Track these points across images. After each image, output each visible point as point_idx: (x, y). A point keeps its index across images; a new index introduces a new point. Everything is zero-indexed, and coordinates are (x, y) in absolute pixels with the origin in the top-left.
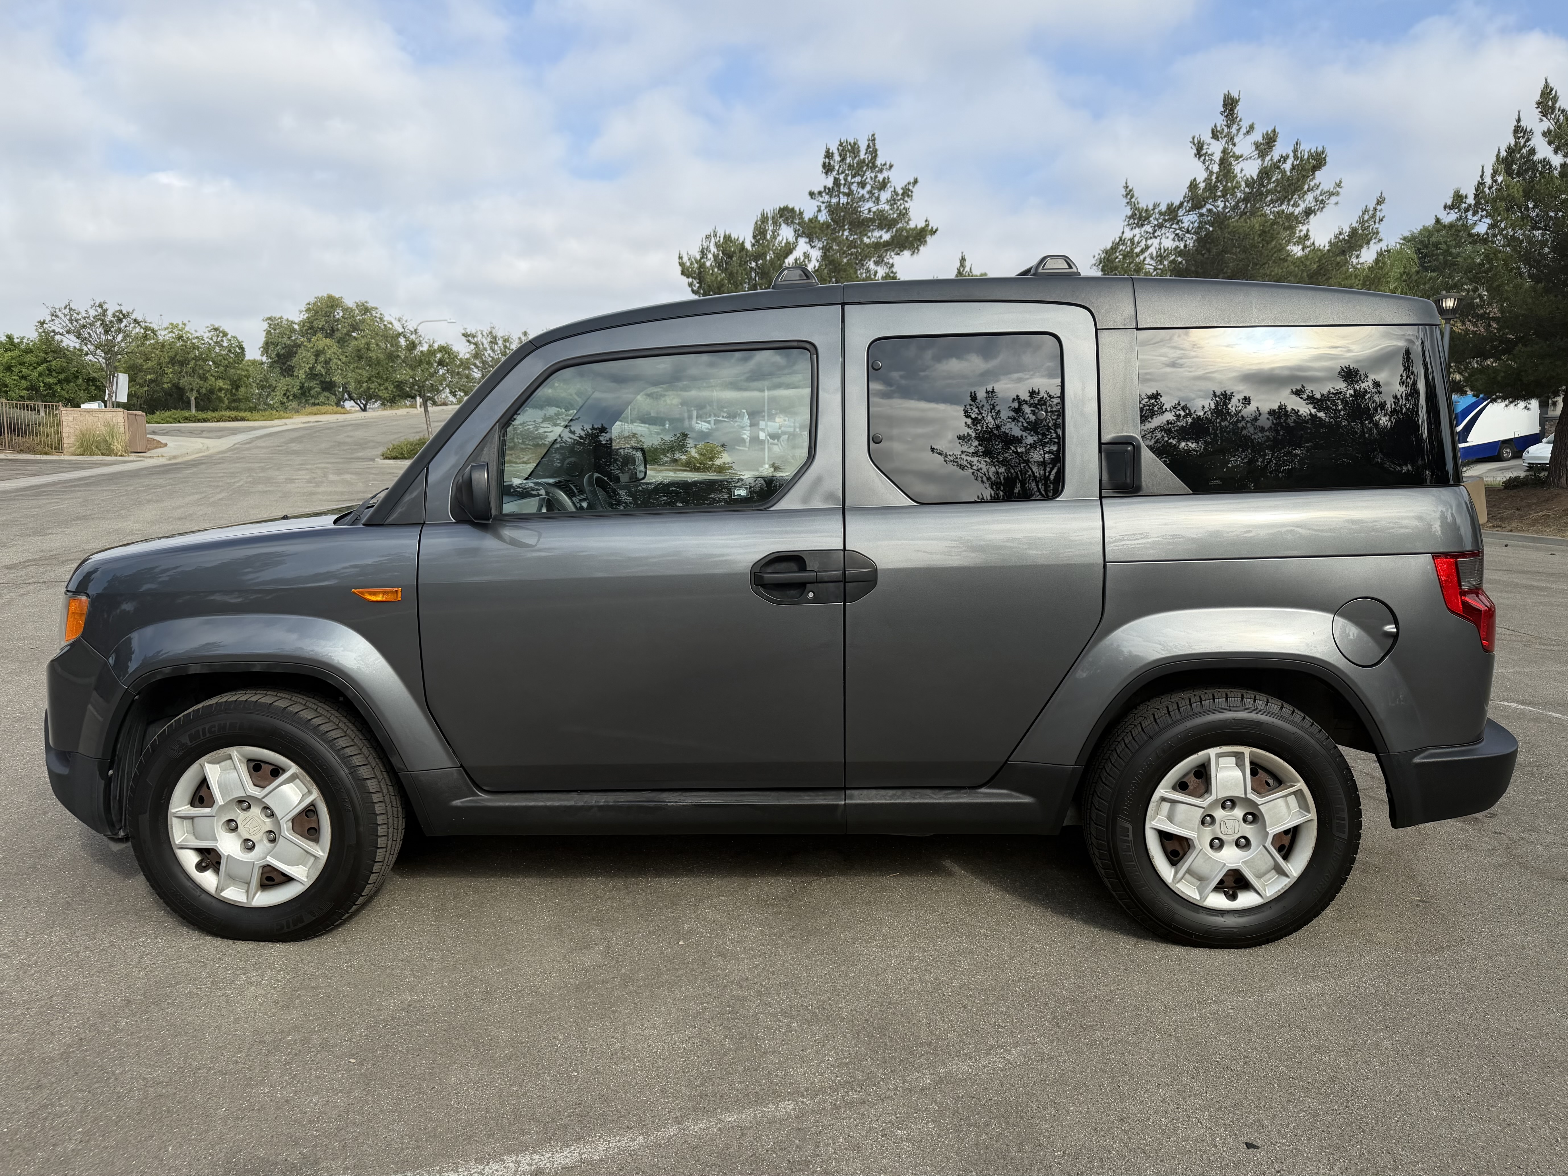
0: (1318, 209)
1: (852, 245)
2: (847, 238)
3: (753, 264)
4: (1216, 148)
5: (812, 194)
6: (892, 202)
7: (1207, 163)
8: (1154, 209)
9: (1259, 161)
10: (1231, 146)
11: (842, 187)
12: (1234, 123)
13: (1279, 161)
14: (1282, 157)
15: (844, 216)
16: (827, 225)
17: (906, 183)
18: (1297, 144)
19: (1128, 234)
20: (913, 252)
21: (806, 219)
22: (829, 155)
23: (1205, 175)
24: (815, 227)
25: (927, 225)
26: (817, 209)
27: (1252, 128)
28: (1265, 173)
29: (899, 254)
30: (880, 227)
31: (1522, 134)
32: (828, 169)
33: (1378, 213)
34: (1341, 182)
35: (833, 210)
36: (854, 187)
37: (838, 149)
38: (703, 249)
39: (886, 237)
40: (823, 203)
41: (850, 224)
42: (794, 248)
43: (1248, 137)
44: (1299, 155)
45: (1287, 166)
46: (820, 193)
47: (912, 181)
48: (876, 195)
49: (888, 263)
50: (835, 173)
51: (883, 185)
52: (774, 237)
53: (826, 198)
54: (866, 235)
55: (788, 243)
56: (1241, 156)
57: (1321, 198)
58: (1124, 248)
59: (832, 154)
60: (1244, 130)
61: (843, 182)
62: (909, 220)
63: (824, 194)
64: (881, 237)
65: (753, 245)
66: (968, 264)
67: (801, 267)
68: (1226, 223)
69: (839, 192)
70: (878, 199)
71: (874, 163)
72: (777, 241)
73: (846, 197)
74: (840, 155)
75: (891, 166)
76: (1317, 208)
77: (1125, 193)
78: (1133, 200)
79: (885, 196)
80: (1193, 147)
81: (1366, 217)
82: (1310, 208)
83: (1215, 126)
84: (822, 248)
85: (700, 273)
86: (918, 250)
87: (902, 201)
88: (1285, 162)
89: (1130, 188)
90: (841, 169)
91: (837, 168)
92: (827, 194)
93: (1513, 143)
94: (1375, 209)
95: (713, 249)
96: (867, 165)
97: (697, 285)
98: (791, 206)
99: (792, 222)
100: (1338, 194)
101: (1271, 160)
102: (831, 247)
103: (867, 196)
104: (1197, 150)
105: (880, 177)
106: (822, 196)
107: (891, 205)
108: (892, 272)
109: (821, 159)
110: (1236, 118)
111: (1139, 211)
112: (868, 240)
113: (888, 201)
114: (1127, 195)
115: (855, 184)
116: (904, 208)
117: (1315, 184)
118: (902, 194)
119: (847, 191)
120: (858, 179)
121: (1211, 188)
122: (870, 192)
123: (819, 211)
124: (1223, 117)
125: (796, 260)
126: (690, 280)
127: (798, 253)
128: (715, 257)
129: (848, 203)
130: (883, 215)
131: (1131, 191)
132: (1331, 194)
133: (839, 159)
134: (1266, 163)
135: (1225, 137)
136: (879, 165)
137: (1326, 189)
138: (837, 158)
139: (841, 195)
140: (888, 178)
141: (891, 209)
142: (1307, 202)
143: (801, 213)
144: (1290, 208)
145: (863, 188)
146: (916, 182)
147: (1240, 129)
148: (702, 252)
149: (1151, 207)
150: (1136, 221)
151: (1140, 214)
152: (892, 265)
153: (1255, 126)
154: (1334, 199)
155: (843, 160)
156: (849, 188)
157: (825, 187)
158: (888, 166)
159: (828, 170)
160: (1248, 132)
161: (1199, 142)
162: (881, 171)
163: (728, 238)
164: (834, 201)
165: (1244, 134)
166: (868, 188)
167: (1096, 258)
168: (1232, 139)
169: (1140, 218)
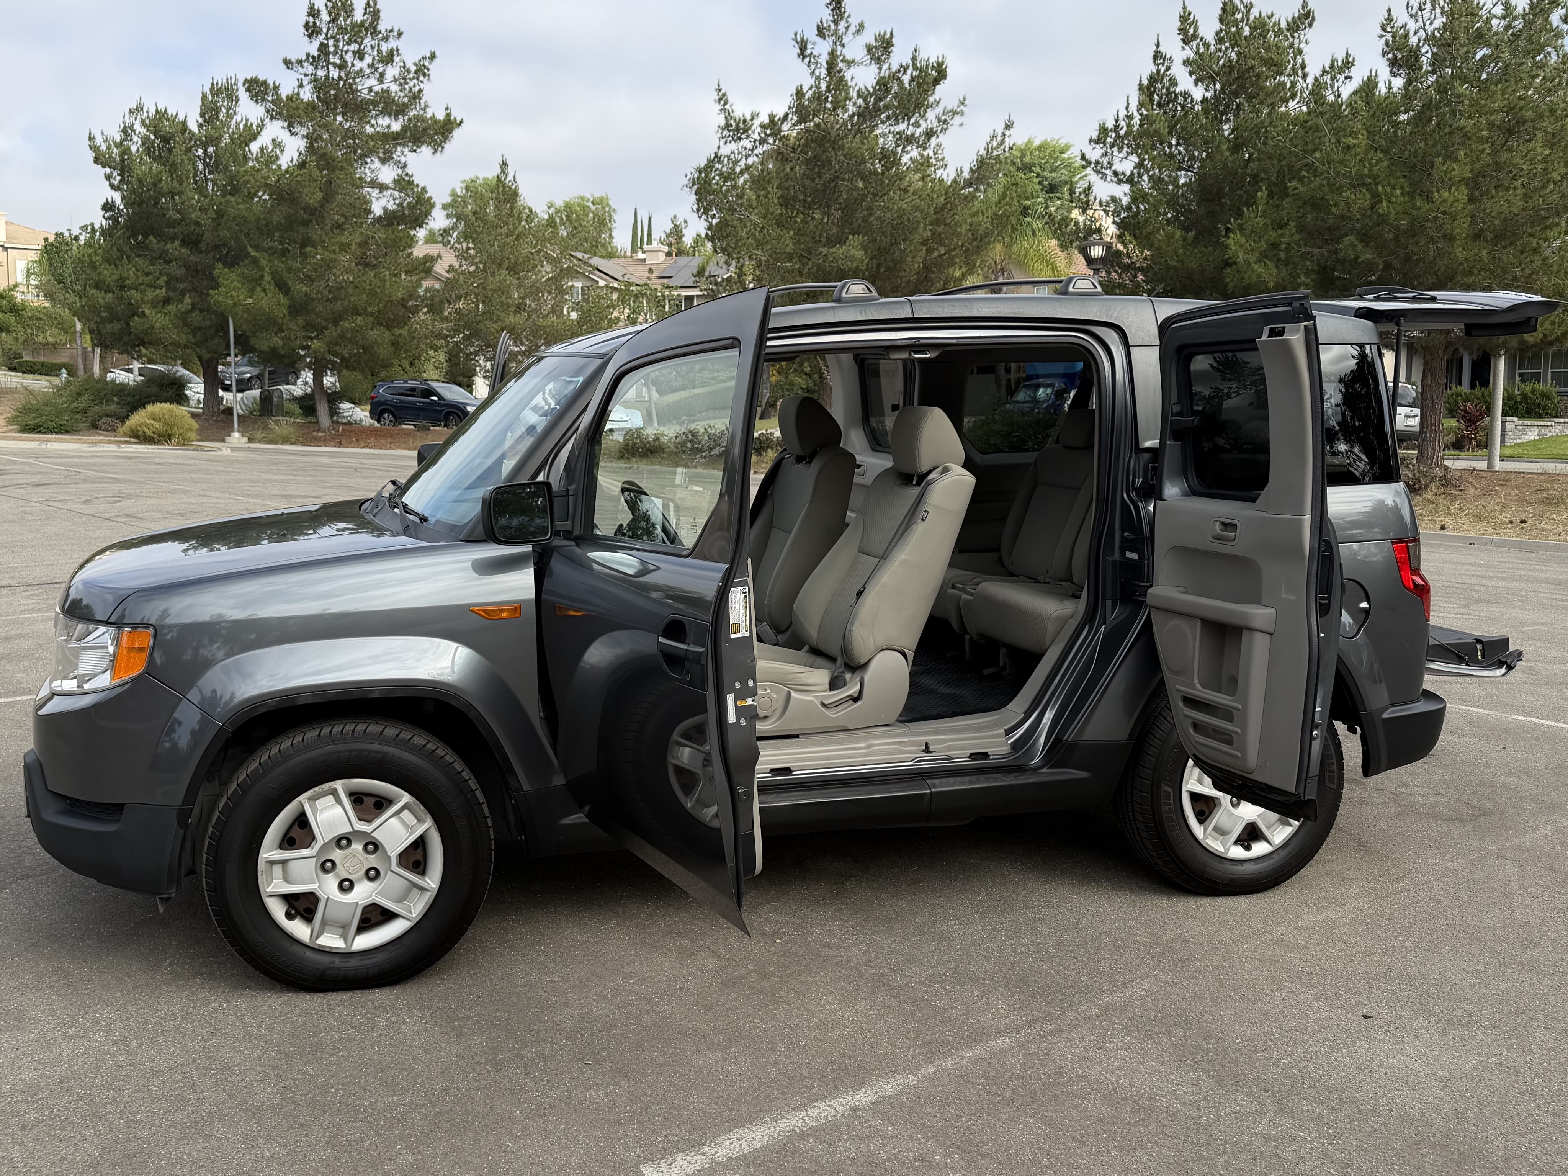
0: (941, 131)
1: (349, 134)
2: (340, 124)
3: (200, 152)
4: (822, 48)
5: (287, 63)
6: (402, 81)
7: (813, 67)
8: (752, 119)
9: (874, 68)
10: (839, 48)
11: (331, 56)
12: (842, 19)
13: (899, 71)
14: (901, 66)
15: (335, 95)
16: (311, 106)
17: (421, 57)
18: (916, 51)
19: (725, 150)
20: (436, 151)
21: (284, 97)
22: (313, 12)
23: (812, 81)
24: (297, 108)
25: (448, 115)
26: (297, 83)
27: (861, 26)
28: (883, 84)
29: (415, 151)
30: (384, 112)
31: (1161, 61)
32: (312, 31)
33: (1007, 139)
34: (964, 99)
35: (320, 86)
36: (349, 58)
37: (326, 5)
38: (125, 128)
39: (396, 126)
40: (306, 75)
41: (345, 105)
42: (259, 133)
43: (858, 37)
44: (918, 65)
45: (906, 79)
46: (300, 62)
47: (428, 55)
48: (380, 70)
49: (399, 162)
50: (321, 37)
51: (389, 59)
52: (229, 116)
53: (310, 69)
54: (369, 122)
55: (250, 125)
56: (853, 61)
57: (943, 118)
58: (720, 166)
59: (319, 11)
60: (852, 29)
61: (332, 49)
62: (426, 106)
63: (306, 64)
64: (389, 127)
65: (200, 126)
66: (511, 171)
67: (268, 158)
68: (840, 143)
69: (329, 63)
70: (382, 75)
71: (375, 28)
72: (234, 122)
73: (337, 70)
74: (330, 14)
75: (400, 34)
76: (939, 129)
77: (717, 98)
78: (727, 107)
79: (392, 72)
80: (796, 46)
81: (995, 144)
82: (931, 129)
83: (821, 22)
84: (307, 137)
85: (122, 161)
86: (443, 148)
87: (415, 81)
88: (905, 72)
89: (723, 91)
90: (331, 32)
91: (325, 30)
92: (312, 64)
93: (1153, 72)
94: (1004, 135)
95: (138, 127)
96: (367, 30)
97: (118, 178)
98: (261, 78)
99: (263, 100)
100: (962, 113)
101: (889, 69)
102: (320, 137)
103: (368, 71)
104: (801, 49)
105: (385, 47)
106: (302, 67)
107: (401, 85)
108: (407, 175)
109: (303, 17)
110: (844, 12)
111: (735, 120)
112: (372, 130)
113: (395, 80)
114: (720, 99)
115: (350, 54)
116: (420, 91)
117: (935, 100)
118: (416, 72)
119: (338, 61)
120: (354, 47)
121: (818, 97)
122: (372, 66)
123: (301, 86)
124: (829, 11)
125: (262, 149)
126: (108, 170)
127: (264, 140)
128: (144, 139)
129: (340, 78)
130: (389, 97)
131: (724, 95)
132: (955, 113)
133: (328, 19)
134: (883, 71)
135: (832, 35)
136: (383, 31)
137: (949, 108)
138: (325, 16)
139: (330, 67)
140: (398, 50)
141: (401, 91)
142: (929, 121)
143: (276, 88)
144: (911, 127)
145: (361, 58)
146: (433, 57)
147: (849, 26)
148: (124, 131)
149: (748, 117)
150: (731, 134)
151: (737, 125)
152: (405, 166)
153: (865, 25)
154: (957, 119)
155: (334, 20)
156: (342, 57)
157: (308, 55)
158: (395, 34)
159: (313, 32)
160: (858, 31)
161: (802, 40)
162: (386, 39)
163: (161, 114)
164: (321, 73)
165: (854, 34)
166: (368, 60)
167: (688, 177)
168: (840, 38)
169: (737, 129)
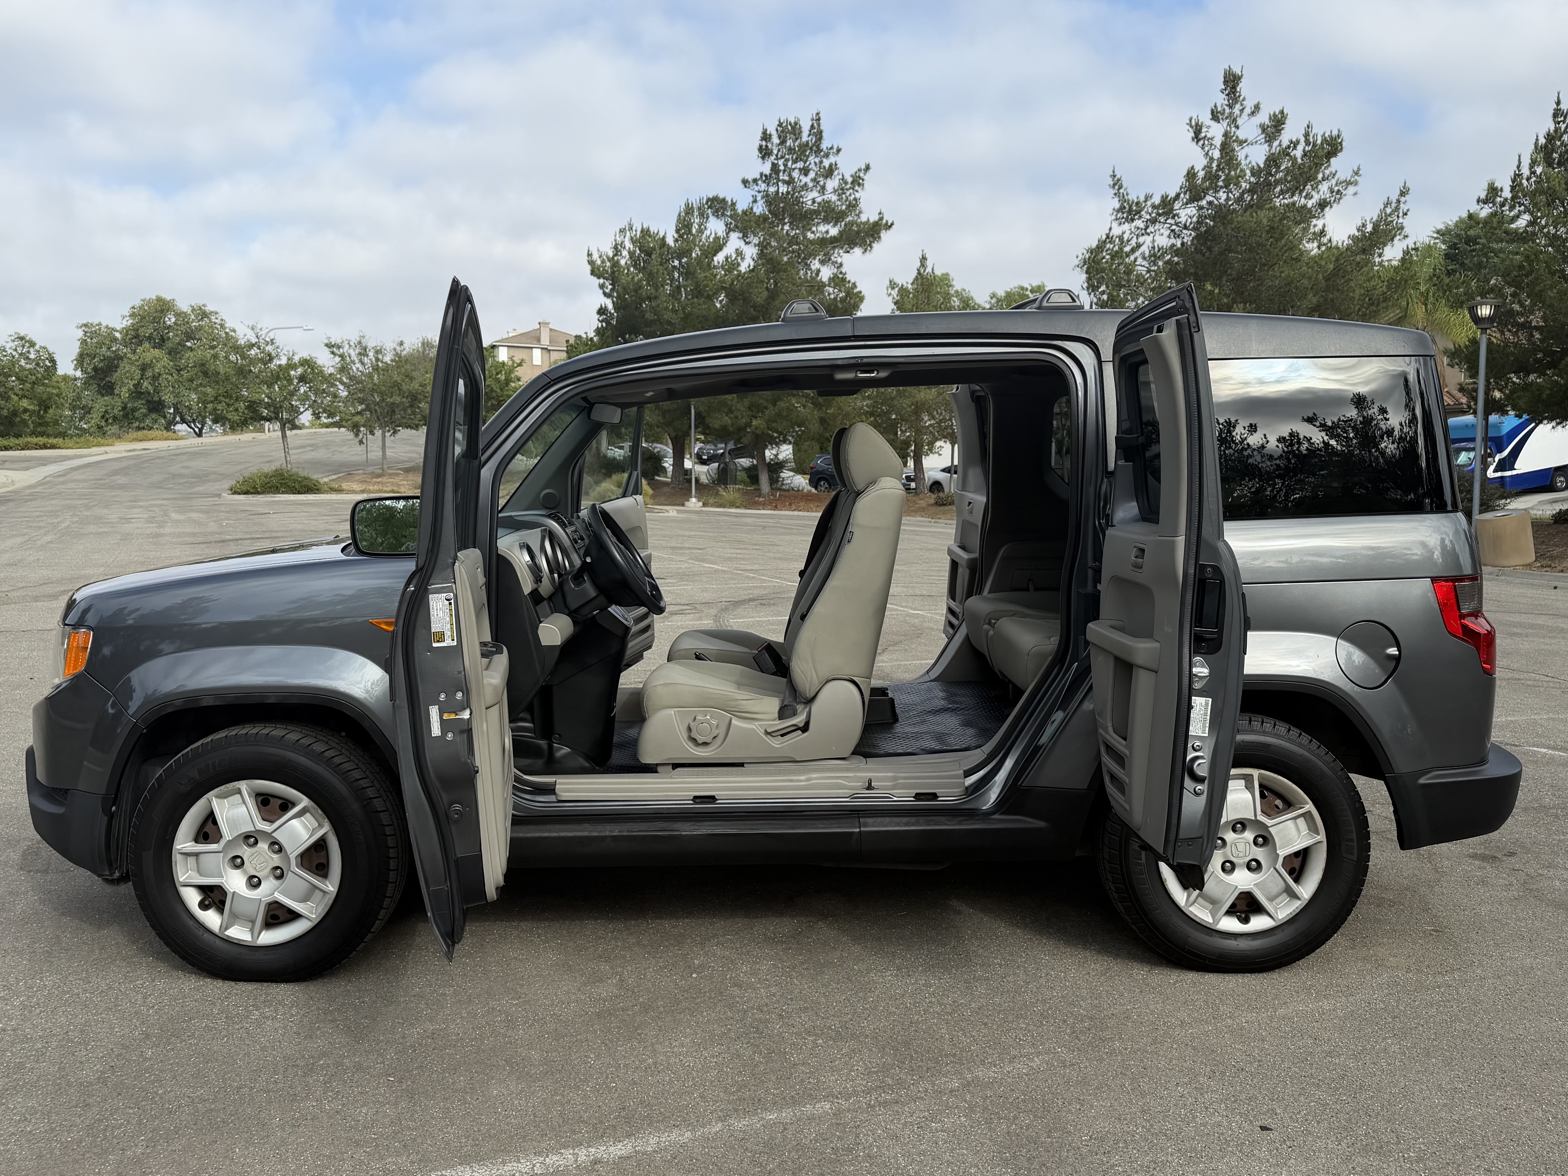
0: (1335, 201)
1: (793, 241)
2: (787, 233)
3: (676, 263)
4: (1216, 131)
5: (745, 182)
6: (840, 192)
7: (1206, 149)
8: (1145, 201)
9: (1266, 146)
10: (1233, 129)
11: (781, 174)
12: (1236, 103)
13: (1289, 147)
14: (1291, 142)
15: (783, 208)
16: (764, 218)
17: (856, 169)
18: (1308, 127)
19: (1117, 231)
20: (866, 250)
21: (740, 211)
22: (766, 137)
23: (1204, 162)
24: (750, 221)
25: (881, 219)
26: (751, 199)
27: (1257, 108)
28: (1272, 161)
29: (848, 252)
30: (826, 220)
31: (1562, 119)
32: (764, 152)
33: (1402, 205)
34: (1359, 169)
35: (771, 201)
36: (795, 174)
37: (777, 130)
38: (616, 244)
39: (834, 231)
40: (759, 192)
41: (791, 216)
42: (724, 244)
43: (1253, 118)
44: (1311, 140)
45: (1298, 153)
46: (755, 181)
47: (863, 167)
48: (822, 183)
49: (836, 262)
50: (773, 158)
51: (829, 172)
52: (701, 231)
53: (763, 186)
54: (810, 229)
55: (717, 238)
56: (1246, 141)
57: (1336, 189)
58: (1112, 246)
59: (770, 135)
60: (1248, 111)
61: (782, 168)
62: (860, 212)
63: (760, 182)
64: (827, 232)
65: (676, 241)
66: (929, 264)
67: (731, 265)
68: (1230, 217)
69: (779, 180)
70: (823, 188)
71: (818, 147)
72: (704, 236)
73: (786, 186)
74: (780, 137)
75: (839, 150)
76: (1333, 199)
77: (1112, 183)
78: (1121, 191)
79: (832, 184)
80: (1191, 130)
81: (1388, 210)
82: (1325, 200)
83: (1215, 106)
84: (758, 245)
85: (613, 272)
86: (871, 247)
87: (851, 191)
88: (1295, 148)
89: (1118, 176)
90: (780, 153)
91: (775, 152)
92: (764, 182)
93: (1552, 128)
94: (1398, 201)
95: (628, 244)
96: (811, 149)
97: (610, 287)
98: (721, 196)
99: (723, 215)
100: (1356, 183)
101: (1280, 145)
102: (769, 244)
103: (811, 185)
104: (1195, 133)
105: (826, 163)
106: (757, 185)
107: (839, 195)
108: (841, 273)
109: (757, 142)
110: (1239, 96)
111: (1128, 203)
112: (813, 235)
113: (835, 191)
114: (1115, 185)
115: (797, 171)
116: (855, 199)
117: (1331, 173)
118: (852, 183)
119: (787, 178)
120: (800, 165)
121: (1211, 177)
122: (814, 180)
123: (755, 201)
124: (1224, 96)
125: (727, 258)
126: (602, 281)
127: (729, 250)
128: (631, 254)
129: (788, 193)
130: (829, 207)
131: (1119, 180)
132: (1349, 183)
133: (778, 141)
134: (1274, 148)
135: (1226, 118)
136: (825, 149)
137: (1342, 178)
138: (776, 140)
139: (780, 183)
140: (836, 165)
141: (838, 200)
142: (1321, 193)
143: (733, 204)
144: (1303, 199)
145: (806, 175)
146: (868, 168)
147: (1243, 109)
148: (616, 248)
149: (1142, 199)
150: (1125, 215)
151: (1130, 207)
152: (841, 265)
153: (1261, 106)
154: (1351, 189)
155: (783, 142)
156: (790, 175)
157: (761, 174)
158: (835, 150)
159: (765, 154)
160: (1253, 113)
161: (1197, 124)
162: (827, 156)
163: (646, 232)
164: (772, 189)
165: (1249, 115)
166: (812, 175)
167: (1080, 258)
168: (1235, 120)
169: (1130, 211)
